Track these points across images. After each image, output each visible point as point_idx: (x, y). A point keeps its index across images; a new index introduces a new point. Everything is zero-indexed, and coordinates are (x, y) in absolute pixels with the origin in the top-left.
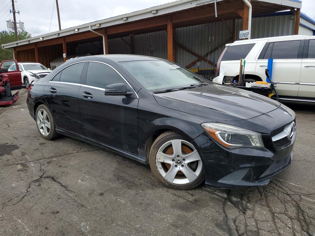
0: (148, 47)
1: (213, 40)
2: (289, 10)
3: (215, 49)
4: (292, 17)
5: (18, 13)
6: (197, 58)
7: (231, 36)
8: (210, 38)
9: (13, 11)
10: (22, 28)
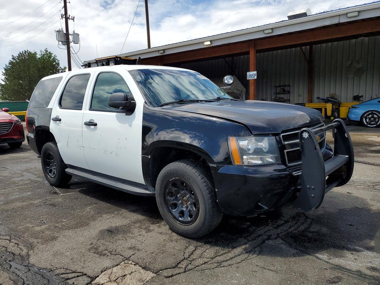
5: (72, 19)
9: (66, 16)
10: (76, 42)
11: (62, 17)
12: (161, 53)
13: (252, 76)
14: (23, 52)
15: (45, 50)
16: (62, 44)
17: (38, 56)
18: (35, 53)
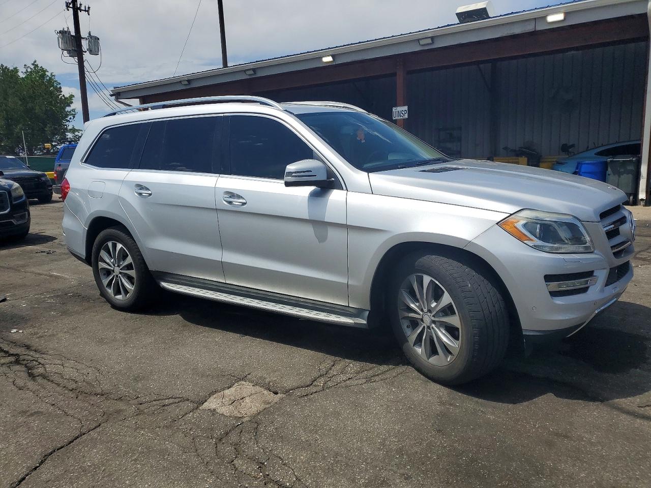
5: (85, 11)
9: (74, 5)
10: (94, 51)
11: (67, 6)
12: (250, 75)
13: (401, 114)
15: (33, 64)
16: (68, 55)
17: (22, 75)
18: (16, 70)
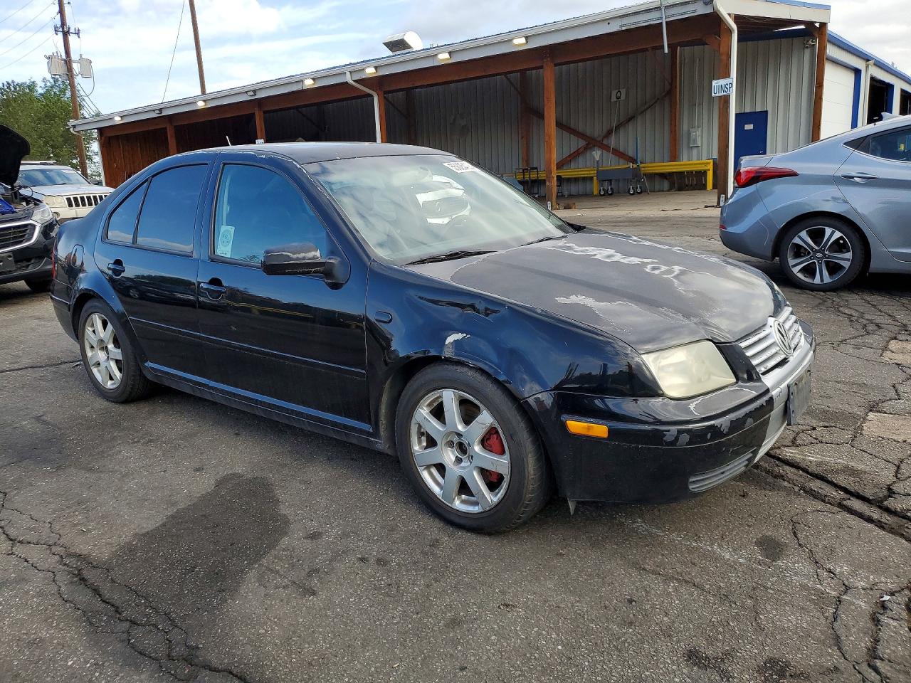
0: (453, 117)
1: (623, 97)
2: (802, 27)
3: (629, 121)
4: (808, 41)
5: (75, 34)
6: (582, 143)
7: (667, 87)
8: (614, 93)
9: (63, 28)
10: (87, 74)
11: (56, 31)
14: (3, 84)
